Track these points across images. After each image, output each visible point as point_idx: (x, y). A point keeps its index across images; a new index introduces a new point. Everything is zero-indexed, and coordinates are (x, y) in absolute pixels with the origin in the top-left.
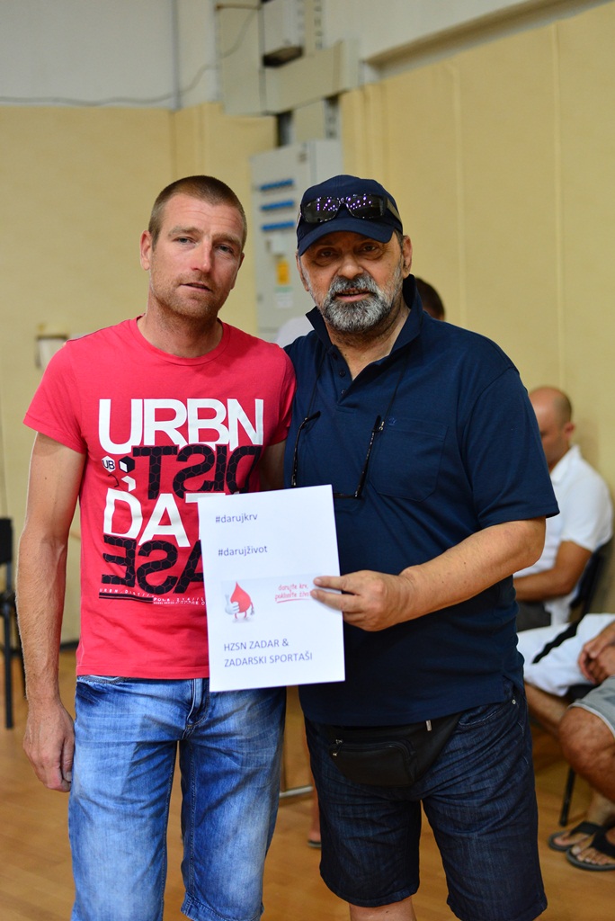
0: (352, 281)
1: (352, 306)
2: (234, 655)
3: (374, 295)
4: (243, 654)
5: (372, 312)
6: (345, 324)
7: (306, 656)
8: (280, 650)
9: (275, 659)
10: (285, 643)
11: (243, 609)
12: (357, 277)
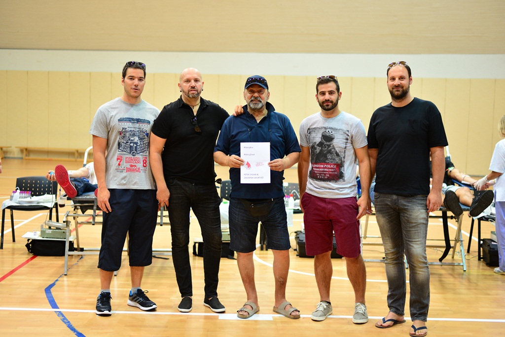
0: (256, 98)
1: (256, 103)
2: (245, 176)
3: (261, 102)
4: (248, 176)
5: (260, 105)
6: (253, 107)
7: (262, 178)
8: (256, 176)
9: (255, 178)
10: (258, 175)
11: (248, 167)
12: (257, 97)
